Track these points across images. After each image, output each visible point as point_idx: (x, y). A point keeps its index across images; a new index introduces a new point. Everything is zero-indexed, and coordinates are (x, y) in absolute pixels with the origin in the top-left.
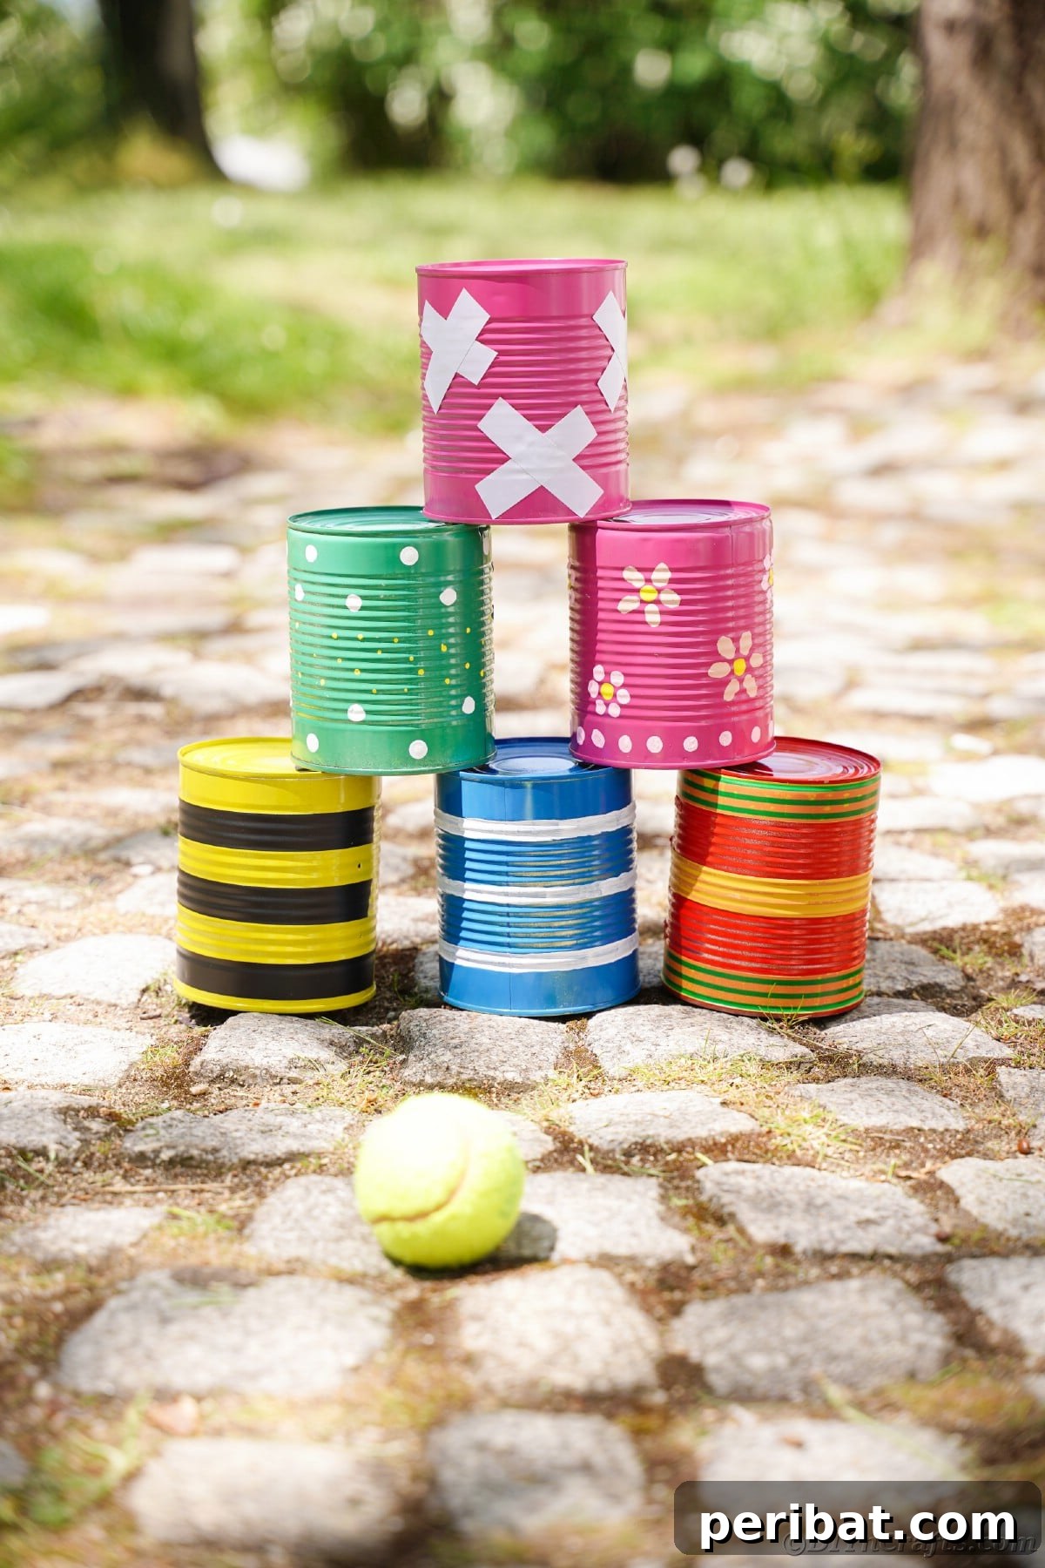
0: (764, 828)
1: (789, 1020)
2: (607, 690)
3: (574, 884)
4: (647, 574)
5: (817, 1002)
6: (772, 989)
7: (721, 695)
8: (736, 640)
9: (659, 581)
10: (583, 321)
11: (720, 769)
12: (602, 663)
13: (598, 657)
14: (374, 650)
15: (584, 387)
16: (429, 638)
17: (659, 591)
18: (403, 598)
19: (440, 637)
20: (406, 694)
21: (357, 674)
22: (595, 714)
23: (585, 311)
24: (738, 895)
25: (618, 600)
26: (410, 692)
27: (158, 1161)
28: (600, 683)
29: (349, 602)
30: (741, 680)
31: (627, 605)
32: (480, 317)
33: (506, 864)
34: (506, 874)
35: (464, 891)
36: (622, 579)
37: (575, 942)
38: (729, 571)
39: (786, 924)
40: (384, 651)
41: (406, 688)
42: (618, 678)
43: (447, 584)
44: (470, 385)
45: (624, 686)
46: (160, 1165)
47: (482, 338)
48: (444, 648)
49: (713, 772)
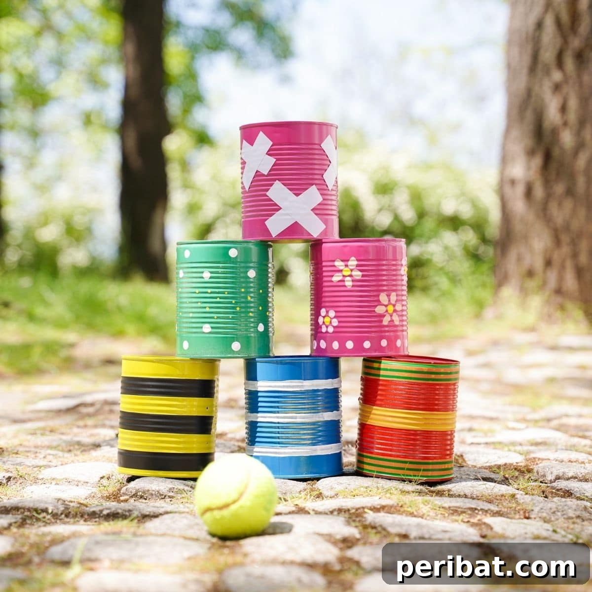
0: (403, 384)
1: (416, 482)
2: (327, 320)
3: (310, 413)
4: (346, 263)
5: (430, 473)
6: (407, 466)
7: (381, 321)
8: (388, 296)
9: (351, 266)
10: (316, 147)
11: (381, 357)
12: (325, 307)
13: (323, 304)
14: (216, 298)
15: (316, 177)
16: (243, 292)
17: (352, 270)
18: (231, 273)
19: (247, 293)
20: (230, 319)
21: (208, 310)
22: (322, 332)
23: (317, 142)
24: (390, 419)
25: (332, 276)
26: (233, 318)
27: (102, 515)
28: (324, 317)
29: (204, 275)
30: (391, 316)
31: (336, 278)
32: (268, 143)
33: (278, 402)
34: (278, 407)
35: (257, 418)
36: (334, 266)
37: (311, 442)
38: (384, 262)
39: (415, 433)
40: (220, 298)
41: (231, 316)
42: (332, 313)
43: (251, 267)
44: (263, 175)
45: (335, 317)
46: (102, 517)
47: (269, 153)
48: (249, 298)
49: (378, 359)
